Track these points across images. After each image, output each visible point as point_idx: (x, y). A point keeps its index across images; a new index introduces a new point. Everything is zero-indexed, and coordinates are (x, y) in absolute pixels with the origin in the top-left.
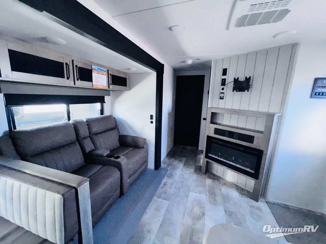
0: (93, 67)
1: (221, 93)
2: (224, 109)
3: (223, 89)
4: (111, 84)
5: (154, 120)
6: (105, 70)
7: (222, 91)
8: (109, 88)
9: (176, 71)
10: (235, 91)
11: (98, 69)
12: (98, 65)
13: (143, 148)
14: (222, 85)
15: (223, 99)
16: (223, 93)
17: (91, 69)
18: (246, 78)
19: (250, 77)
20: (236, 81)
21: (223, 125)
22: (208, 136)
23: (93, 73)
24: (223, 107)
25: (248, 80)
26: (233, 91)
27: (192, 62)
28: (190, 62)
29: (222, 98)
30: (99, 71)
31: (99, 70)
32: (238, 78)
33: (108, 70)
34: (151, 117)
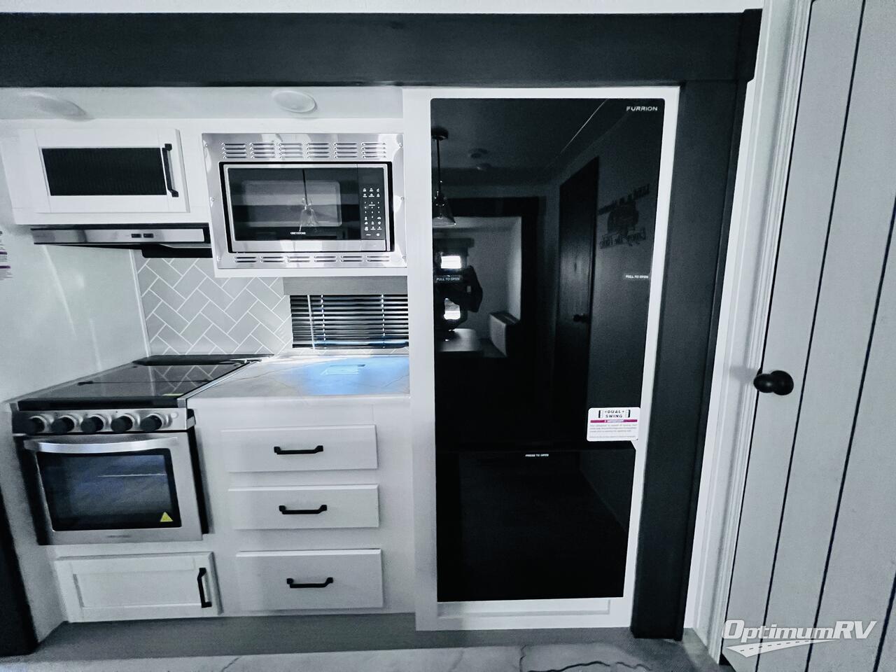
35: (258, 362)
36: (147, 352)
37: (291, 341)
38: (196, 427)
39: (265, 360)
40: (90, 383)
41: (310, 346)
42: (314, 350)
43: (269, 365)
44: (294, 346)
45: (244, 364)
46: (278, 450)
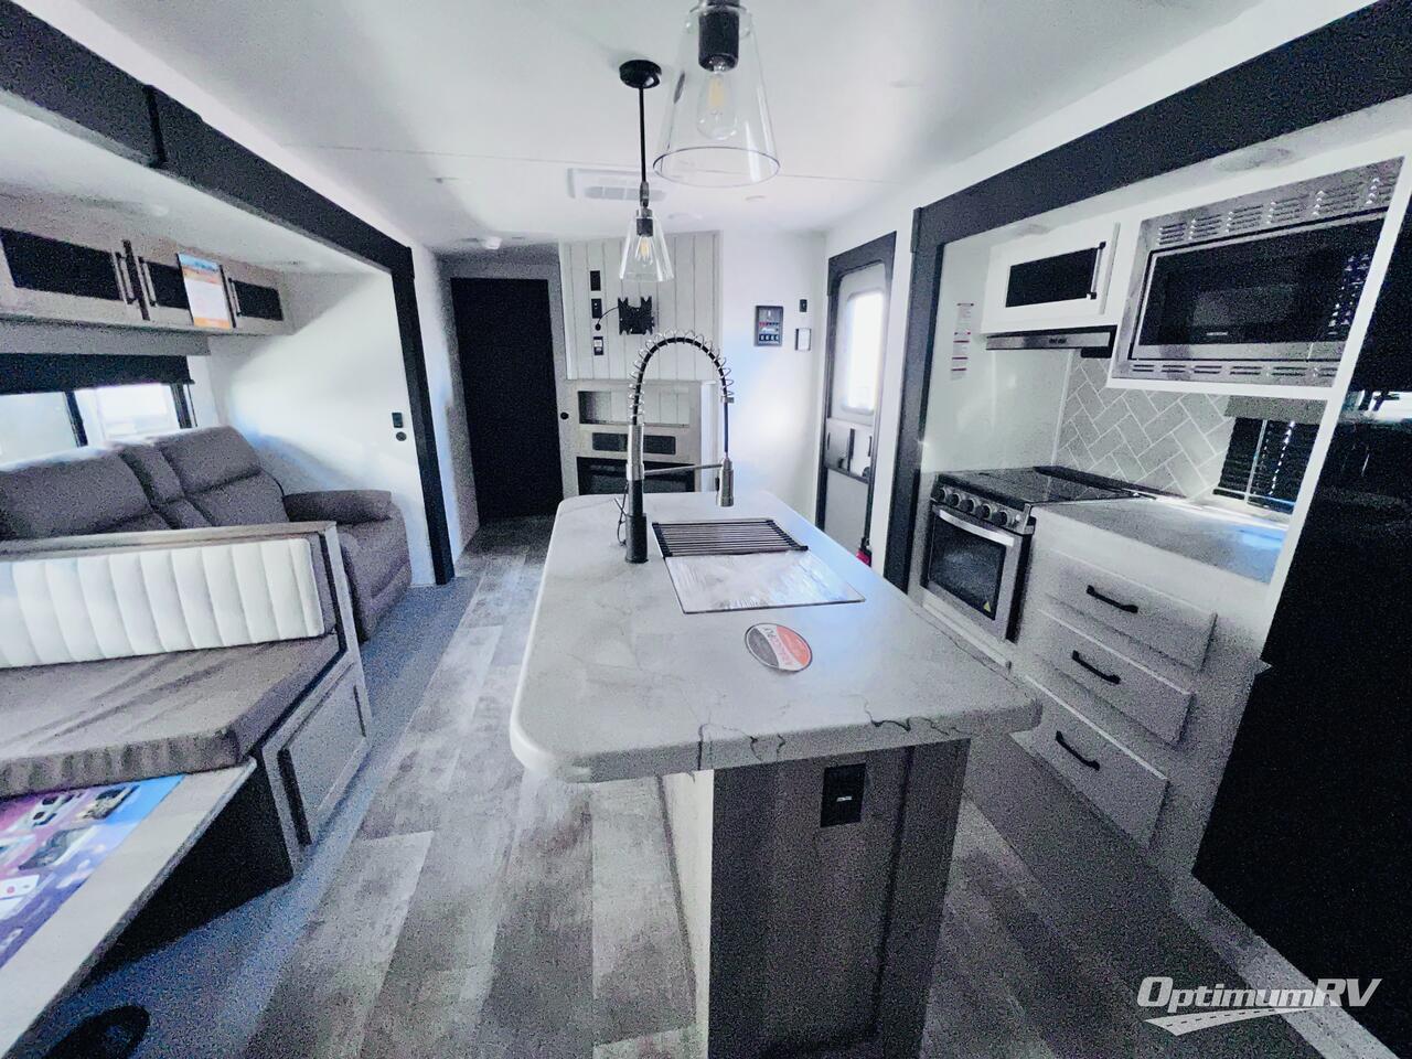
0: (183, 259)
1: (596, 338)
2: (609, 381)
3: (598, 327)
4: (238, 314)
5: (408, 429)
6: (215, 266)
7: (598, 334)
8: (234, 325)
9: (445, 262)
10: (624, 332)
11: (197, 264)
12: (193, 251)
13: (387, 518)
14: (594, 316)
15: (601, 353)
16: (601, 338)
17: (177, 266)
18: (642, 300)
19: (650, 299)
20: (623, 306)
21: (613, 424)
22: (578, 458)
23: (186, 281)
24: (607, 377)
25: (647, 304)
26: (621, 332)
27: (502, 243)
28: (493, 244)
29: (599, 352)
30: (202, 271)
31: (200, 268)
32: (627, 300)
33: (221, 266)
34: (397, 419)
35: (1151, 500)
36: (1052, 462)
37: (1215, 486)
38: (1034, 537)
39: (1161, 499)
40: (987, 475)
41: (1241, 497)
42: (1243, 504)
43: (1161, 506)
44: (1216, 492)
45: (1131, 496)
46: (1091, 590)
